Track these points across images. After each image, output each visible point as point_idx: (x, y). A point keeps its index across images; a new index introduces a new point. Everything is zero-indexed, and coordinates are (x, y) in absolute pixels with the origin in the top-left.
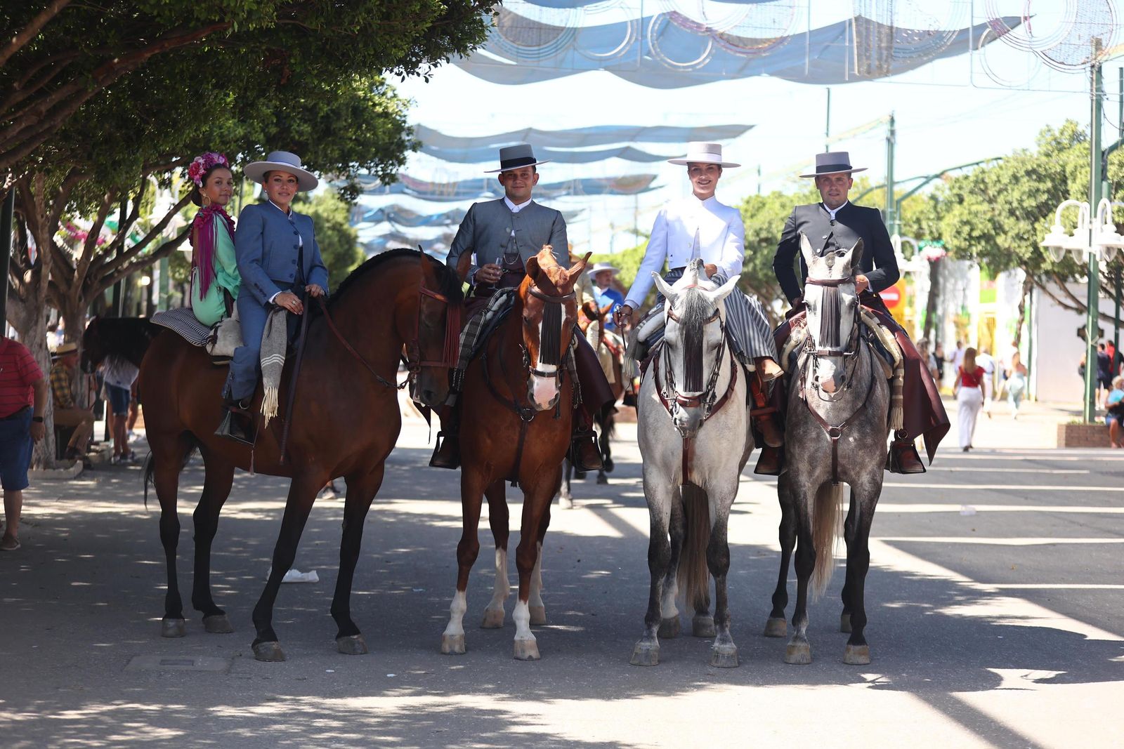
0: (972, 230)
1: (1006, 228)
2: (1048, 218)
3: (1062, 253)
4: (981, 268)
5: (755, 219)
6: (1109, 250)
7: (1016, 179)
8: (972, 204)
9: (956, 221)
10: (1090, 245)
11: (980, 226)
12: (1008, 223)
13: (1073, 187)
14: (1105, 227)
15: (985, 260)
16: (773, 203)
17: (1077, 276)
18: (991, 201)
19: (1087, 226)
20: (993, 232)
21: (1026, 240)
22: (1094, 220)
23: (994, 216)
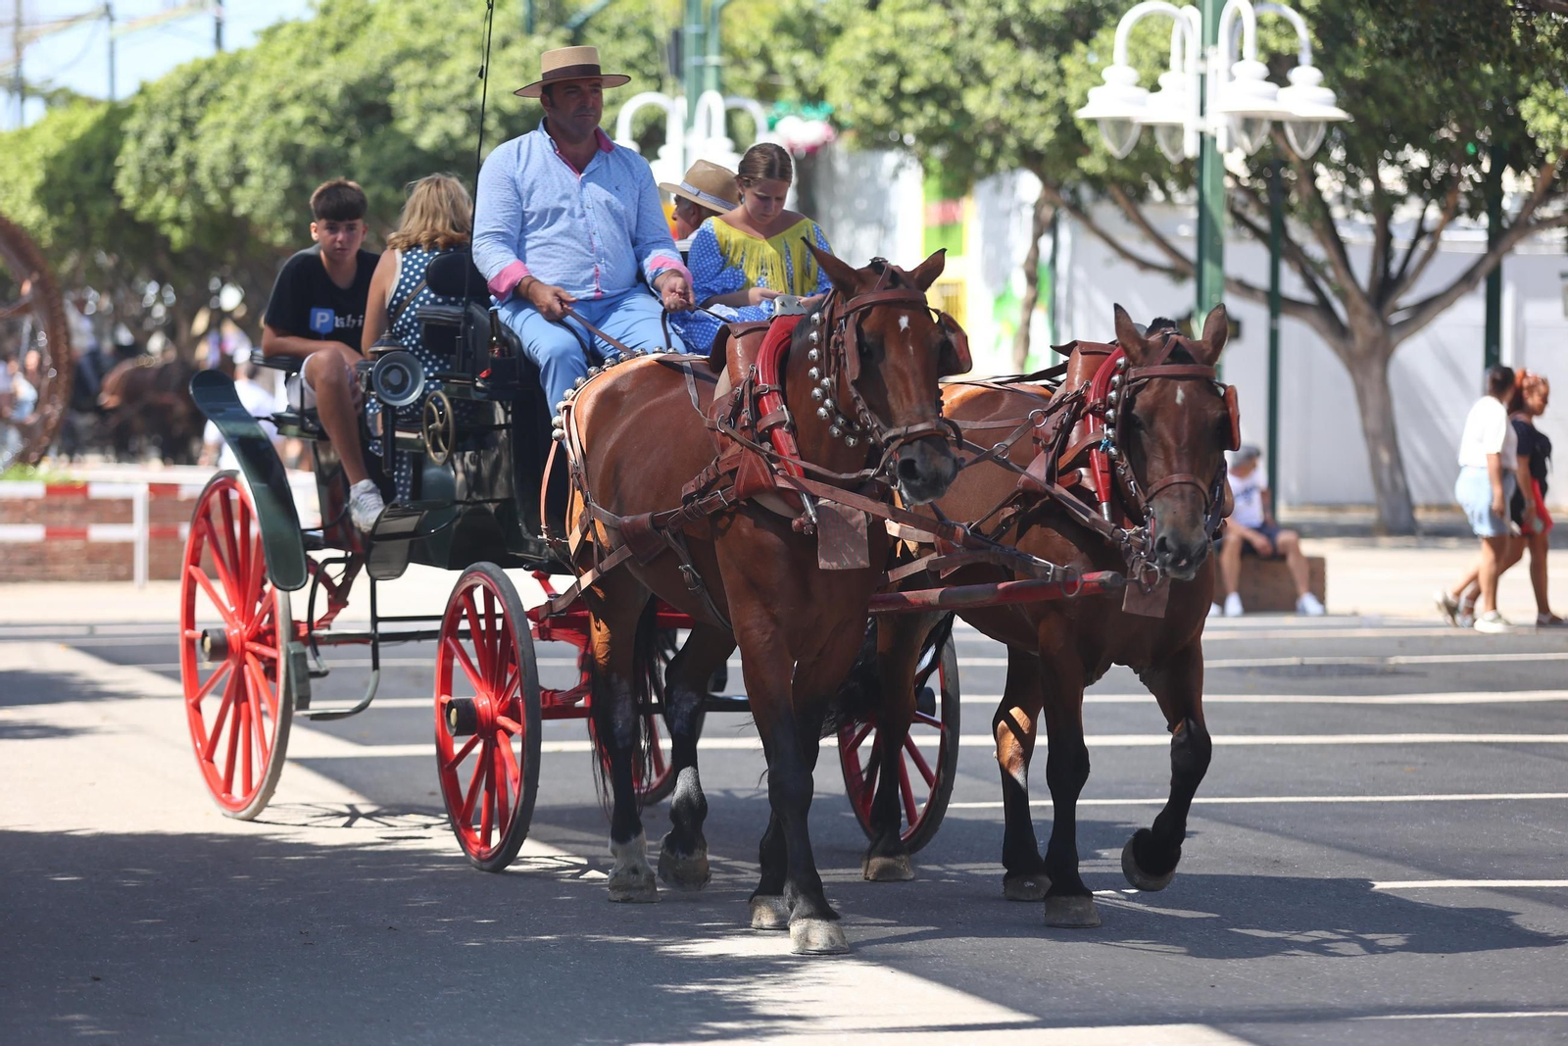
0: (903, 74)
1: (989, 68)
2: (1095, 44)
3: (1134, 135)
4: (927, 172)
5: (345, 54)
6: (1249, 124)
8: (902, 10)
9: (860, 55)
10: (1202, 113)
11: (923, 66)
14: (1238, 67)
15: (938, 152)
16: (392, 13)
17: (1172, 186)
19: (1193, 65)
20: (954, 81)
21: (1041, 97)
22: (1210, 51)
23: (955, 40)
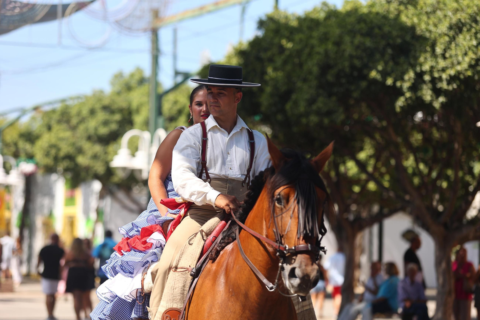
0: (58, 151)
1: (85, 150)
7: (92, 112)
11: (64, 149)
12: (87, 146)
13: (138, 119)
15: (70, 174)
18: (74, 128)
20: (74, 154)
21: (100, 159)
23: (75, 141)
